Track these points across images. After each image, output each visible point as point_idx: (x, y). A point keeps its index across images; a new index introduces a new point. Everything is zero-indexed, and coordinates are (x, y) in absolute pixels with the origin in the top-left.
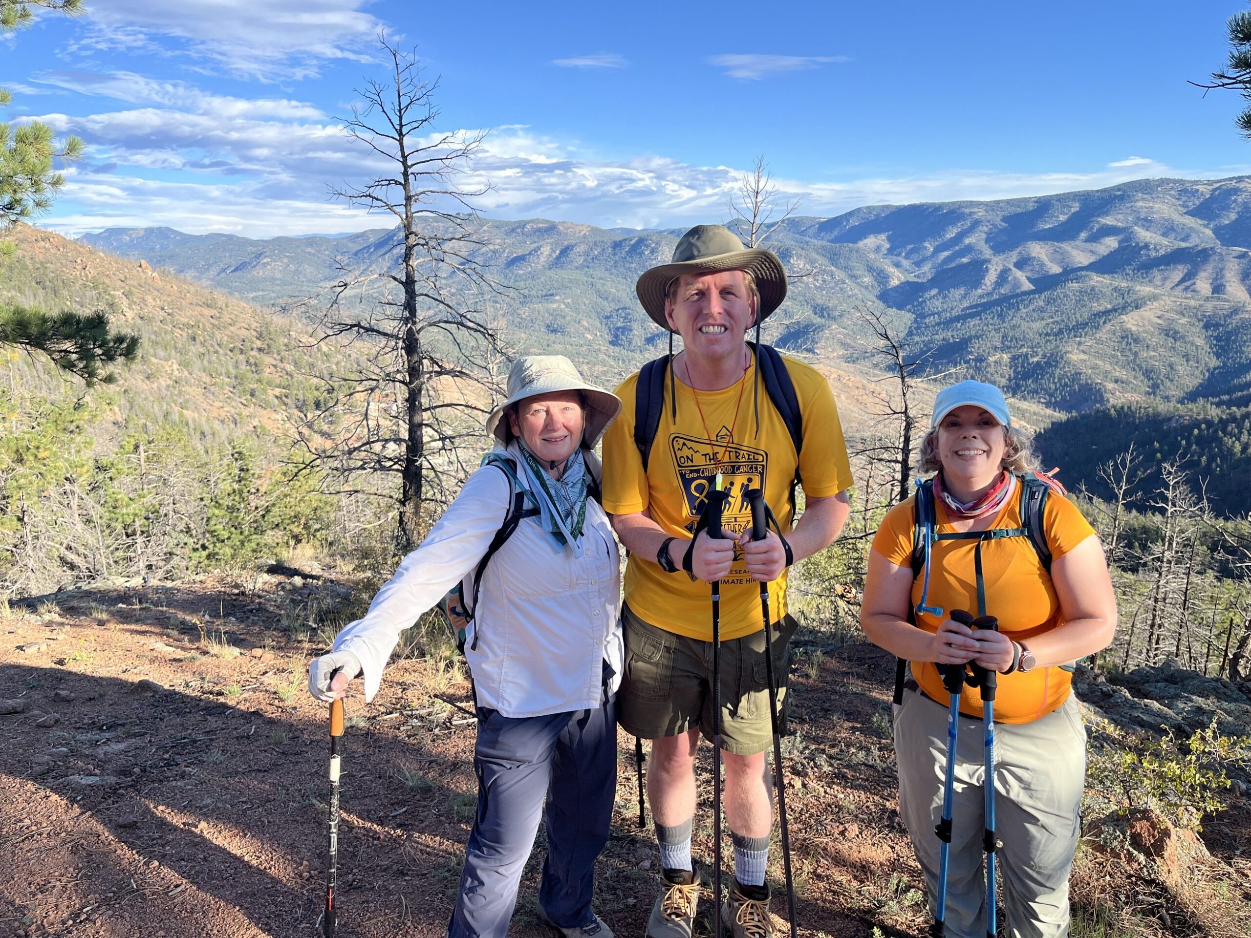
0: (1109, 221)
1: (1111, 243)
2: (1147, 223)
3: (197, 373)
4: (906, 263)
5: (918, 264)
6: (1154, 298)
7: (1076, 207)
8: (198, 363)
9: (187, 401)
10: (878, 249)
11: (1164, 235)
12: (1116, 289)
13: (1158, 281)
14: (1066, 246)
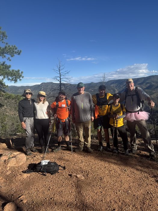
0: (148, 81)
1: (149, 85)
2: (153, 82)
3: (9, 107)
4: (118, 88)
5: (120, 88)
6: (155, 93)
7: (143, 80)
8: (9, 106)
9: (7, 112)
10: (113, 86)
11: (156, 83)
12: (150, 92)
13: (156, 90)
14: (142, 85)
